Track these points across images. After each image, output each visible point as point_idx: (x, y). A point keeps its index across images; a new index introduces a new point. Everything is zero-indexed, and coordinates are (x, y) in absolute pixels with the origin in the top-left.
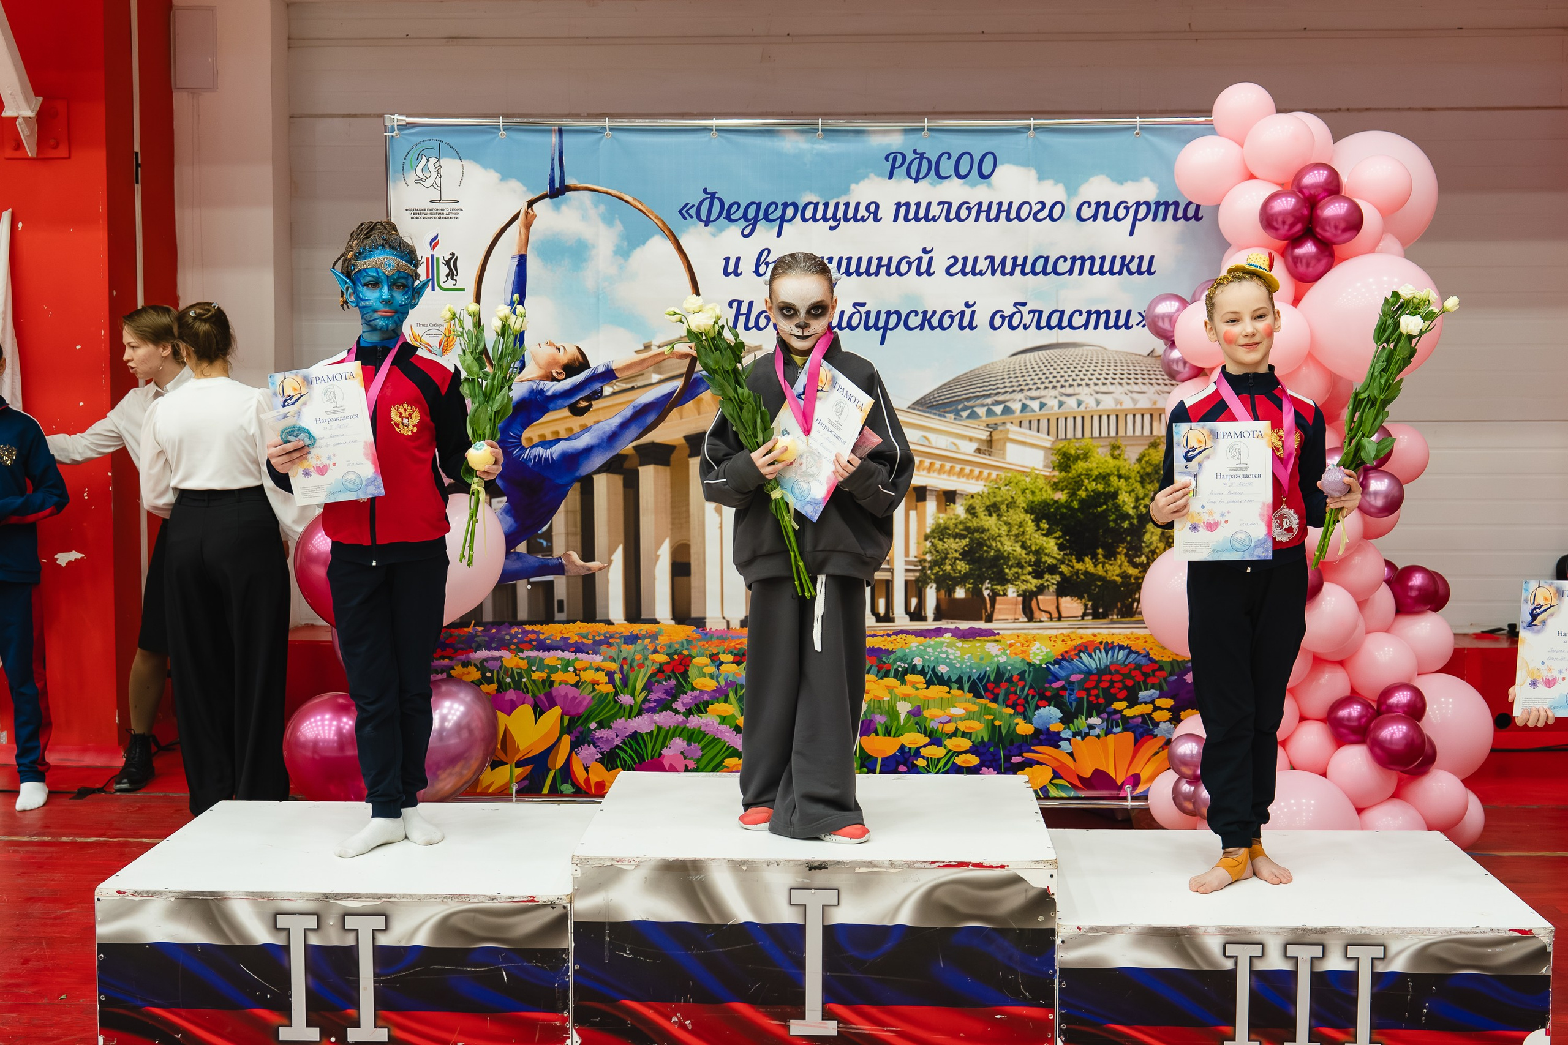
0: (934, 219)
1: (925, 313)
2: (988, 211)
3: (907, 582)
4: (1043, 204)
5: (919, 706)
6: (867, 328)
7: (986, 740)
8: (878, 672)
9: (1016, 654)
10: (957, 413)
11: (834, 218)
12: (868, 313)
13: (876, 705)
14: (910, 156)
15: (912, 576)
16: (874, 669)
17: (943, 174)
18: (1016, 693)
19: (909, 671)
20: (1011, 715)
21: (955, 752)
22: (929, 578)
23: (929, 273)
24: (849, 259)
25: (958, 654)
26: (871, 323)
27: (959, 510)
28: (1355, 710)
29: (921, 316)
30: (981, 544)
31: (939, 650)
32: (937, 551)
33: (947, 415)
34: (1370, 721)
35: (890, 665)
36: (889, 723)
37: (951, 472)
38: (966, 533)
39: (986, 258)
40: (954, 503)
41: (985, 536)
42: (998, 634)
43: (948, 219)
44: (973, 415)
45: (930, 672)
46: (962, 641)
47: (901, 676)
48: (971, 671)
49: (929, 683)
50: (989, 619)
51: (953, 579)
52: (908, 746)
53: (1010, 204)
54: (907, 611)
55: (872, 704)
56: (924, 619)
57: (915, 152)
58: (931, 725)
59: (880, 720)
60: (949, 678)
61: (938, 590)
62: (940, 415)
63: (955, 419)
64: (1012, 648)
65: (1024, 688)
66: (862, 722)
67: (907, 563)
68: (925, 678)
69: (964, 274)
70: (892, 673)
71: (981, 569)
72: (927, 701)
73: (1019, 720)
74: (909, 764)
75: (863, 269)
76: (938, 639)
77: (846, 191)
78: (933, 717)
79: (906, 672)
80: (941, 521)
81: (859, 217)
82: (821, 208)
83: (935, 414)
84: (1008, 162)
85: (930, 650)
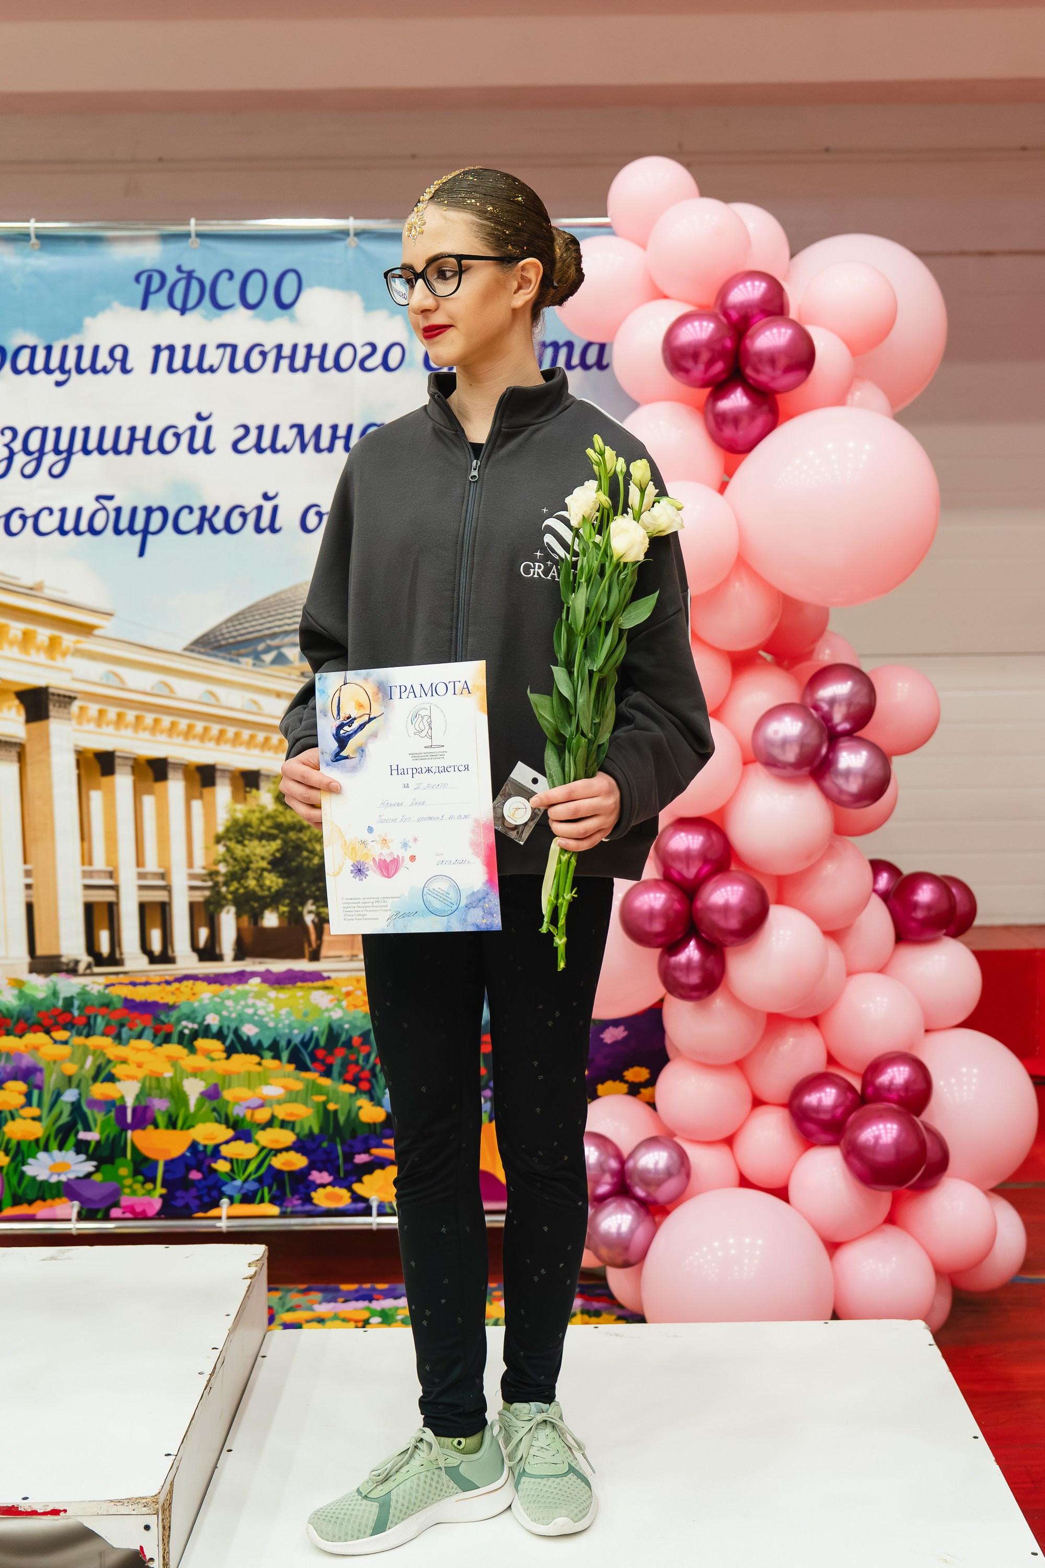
0: (212, 370)
1: (203, 509)
2: (292, 357)
3: (192, 906)
4: (374, 347)
5: (216, 1086)
6: (118, 532)
7: (316, 1130)
8: (155, 1036)
9: (355, 1006)
10: (257, 656)
11: (62, 368)
12: (118, 510)
13: (154, 1084)
14: (172, 276)
15: (199, 896)
16: (149, 1032)
17: (222, 301)
18: (357, 1063)
19: (201, 1033)
20: (351, 1095)
21: (271, 1150)
22: (225, 898)
23: (207, 451)
24: (87, 430)
25: (271, 1007)
26: (124, 524)
27: (265, 798)
28: (827, 1097)
29: (197, 514)
30: (299, 847)
31: (242, 1003)
32: (235, 860)
33: (242, 660)
34: (848, 1111)
35: (171, 1026)
36: (172, 1110)
37: (250, 743)
38: (275, 832)
39: (292, 427)
40: (257, 787)
41: (305, 836)
42: (329, 978)
43: (232, 369)
44: (281, 660)
45: (231, 1037)
46: (275, 989)
47: (188, 1041)
48: (291, 1033)
49: (230, 1051)
50: (315, 956)
51: (263, 898)
52: (202, 1142)
53: (325, 347)
54: (194, 947)
55: (147, 1084)
56: (219, 958)
57: (179, 269)
58: (235, 1111)
59: (160, 1106)
60: (260, 1043)
61: (238, 915)
62: (231, 660)
63: (254, 665)
64: (350, 998)
65: (368, 1057)
66: (134, 1110)
67: (192, 876)
68: (223, 1043)
69: (260, 450)
70: (175, 1037)
71: (299, 884)
72: (227, 1078)
73: (363, 1102)
74: (205, 1169)
75: (108, 444)
76: (240, 987)
77: (77, 328)
78: (238, 1101)
79: (195, 1035)
80: (239, 816)
81: (99, 366)
82: (41, 355)
83: (224, 658)
84: (320, 283)
85: (229, 1003)
